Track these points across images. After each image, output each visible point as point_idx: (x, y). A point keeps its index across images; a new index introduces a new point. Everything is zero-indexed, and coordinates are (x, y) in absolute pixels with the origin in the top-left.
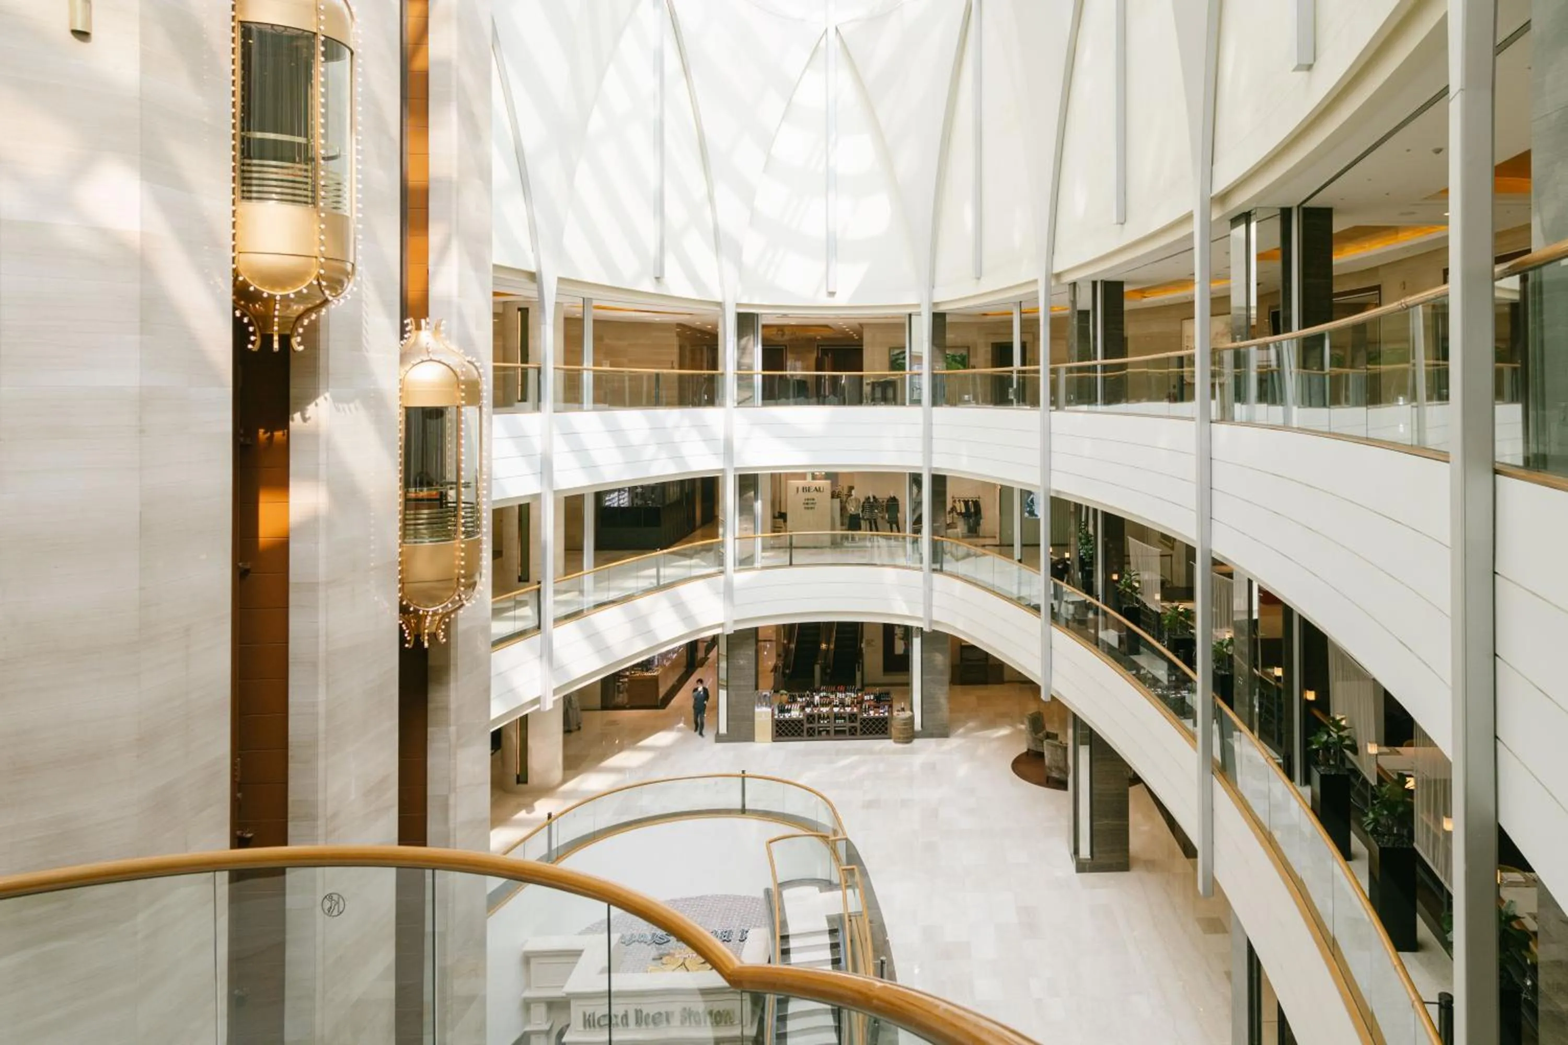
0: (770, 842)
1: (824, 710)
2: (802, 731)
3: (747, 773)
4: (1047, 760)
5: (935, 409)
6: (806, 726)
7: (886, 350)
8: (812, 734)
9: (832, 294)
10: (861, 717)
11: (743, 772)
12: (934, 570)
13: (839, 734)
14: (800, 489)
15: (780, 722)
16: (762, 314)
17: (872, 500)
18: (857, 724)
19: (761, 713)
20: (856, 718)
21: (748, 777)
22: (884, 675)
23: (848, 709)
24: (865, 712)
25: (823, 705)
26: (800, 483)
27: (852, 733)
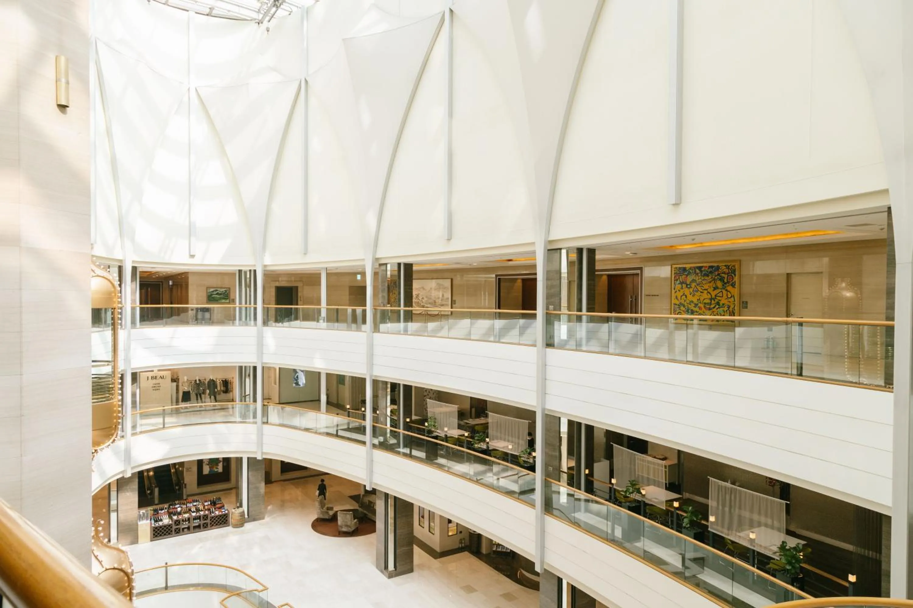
0: (223, 601)
1: (186, 516)
2: (172, 531)
3: (169, 564)
4: (340, 522)
5: (266, 328)
6: (174, 527)
7: (205, 288)
8: (178, 532)
9: (192, 256)
10: (211, 516)
11: (166, 564)
12: (264, 423)
13: (198, 528)
14: (150, 378)
15: (156, 528)
16: (139, 267)
17: (198, 382)
18: (208, 521)
19: (141, 524)
20: (207, 517)
21: (169, 566)
22: (198, 488)
23: (202, 513)
24: (213, 513)
25: (185, 513)
26: (150, 374)
27: (205, 527)
